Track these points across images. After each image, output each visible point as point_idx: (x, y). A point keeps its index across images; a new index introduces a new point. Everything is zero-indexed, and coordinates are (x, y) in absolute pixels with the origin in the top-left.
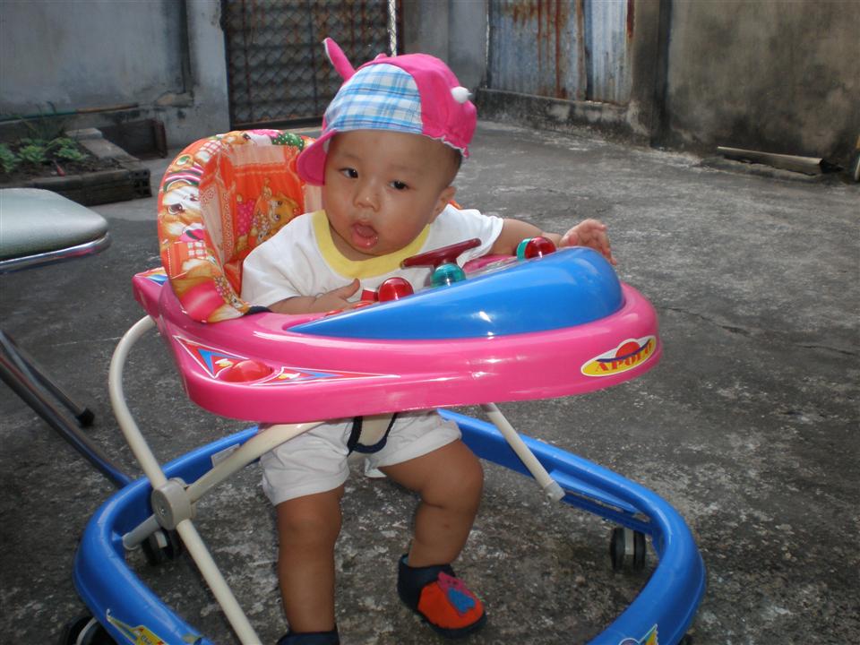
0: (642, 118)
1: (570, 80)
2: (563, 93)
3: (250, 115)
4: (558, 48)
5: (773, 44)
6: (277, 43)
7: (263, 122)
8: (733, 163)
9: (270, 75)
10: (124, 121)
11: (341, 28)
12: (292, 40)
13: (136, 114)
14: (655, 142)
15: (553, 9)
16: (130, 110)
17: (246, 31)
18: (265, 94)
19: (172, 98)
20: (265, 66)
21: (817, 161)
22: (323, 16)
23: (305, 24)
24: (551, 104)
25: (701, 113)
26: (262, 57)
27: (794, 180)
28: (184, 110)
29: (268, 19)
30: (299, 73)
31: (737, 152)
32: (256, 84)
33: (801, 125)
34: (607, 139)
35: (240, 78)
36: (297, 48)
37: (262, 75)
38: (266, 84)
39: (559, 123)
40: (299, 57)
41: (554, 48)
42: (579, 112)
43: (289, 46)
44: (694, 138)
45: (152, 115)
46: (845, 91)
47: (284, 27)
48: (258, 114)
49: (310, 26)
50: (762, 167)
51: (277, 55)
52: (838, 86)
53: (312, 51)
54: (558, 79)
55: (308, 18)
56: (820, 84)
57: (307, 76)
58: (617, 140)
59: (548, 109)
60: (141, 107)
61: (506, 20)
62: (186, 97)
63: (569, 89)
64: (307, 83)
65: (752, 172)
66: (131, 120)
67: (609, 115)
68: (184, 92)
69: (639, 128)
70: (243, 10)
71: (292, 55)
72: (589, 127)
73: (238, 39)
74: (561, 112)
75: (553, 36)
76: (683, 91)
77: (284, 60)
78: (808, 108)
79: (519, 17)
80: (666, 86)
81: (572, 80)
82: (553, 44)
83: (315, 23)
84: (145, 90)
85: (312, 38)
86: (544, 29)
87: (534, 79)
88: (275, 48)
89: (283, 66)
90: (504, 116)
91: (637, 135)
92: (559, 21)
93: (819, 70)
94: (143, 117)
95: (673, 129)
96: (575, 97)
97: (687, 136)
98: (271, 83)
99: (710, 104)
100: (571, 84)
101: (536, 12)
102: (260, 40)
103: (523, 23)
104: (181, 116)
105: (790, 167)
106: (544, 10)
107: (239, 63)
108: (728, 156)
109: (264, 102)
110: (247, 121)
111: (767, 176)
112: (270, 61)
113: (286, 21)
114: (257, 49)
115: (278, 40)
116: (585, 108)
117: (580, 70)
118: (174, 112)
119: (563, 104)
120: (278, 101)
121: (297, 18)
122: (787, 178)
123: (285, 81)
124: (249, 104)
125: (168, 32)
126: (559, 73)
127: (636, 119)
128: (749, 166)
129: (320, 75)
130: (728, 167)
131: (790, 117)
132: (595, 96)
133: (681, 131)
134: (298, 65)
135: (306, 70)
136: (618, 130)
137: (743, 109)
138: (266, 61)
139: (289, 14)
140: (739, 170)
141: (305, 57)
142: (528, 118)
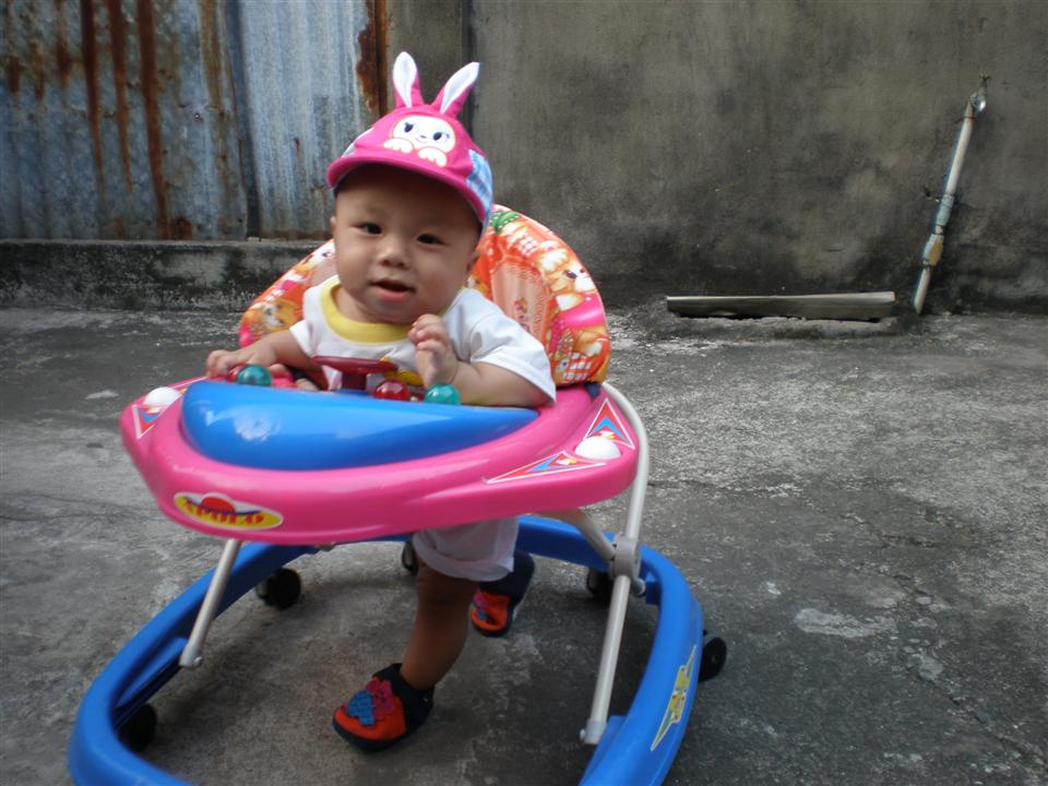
1: (198, 201)
2: (181, 228)
4: (154, 137)
15: (133, 57)
21: (886, 296)
33: (792, 236)
39: (199, 292)
41: (142, 139)
52: (866, 166)
54: (161, 200)
56: (829, 166)
59: (158, 265)
63: (196, 219)
75: (138, 116)
78: (807, 207)
79: (24, 81)
81: (204, 200)
86: (107, 101)
87: (85, 206)
90: (23, 292)
92: (151, 81)
93: (827, 144)
96: (215, 234)
100: (200, 210)
101: (77, 70)
103: (39, 93)
106: (104, 61)
126: (162, 188)
131: (768, 226)
142: (101, 290)
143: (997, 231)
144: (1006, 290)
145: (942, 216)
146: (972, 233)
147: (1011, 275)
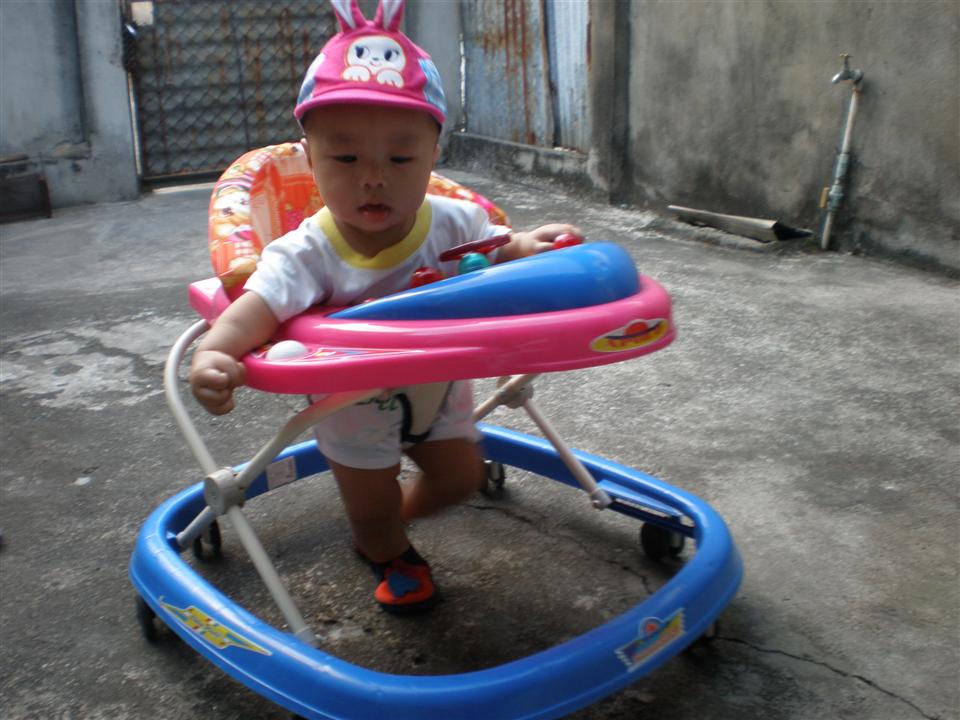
0: (602, 168)
1: (539, 123)
2: (532, 138)
3: (167, 166)
4: (526, 85)
5: (734, 76)
6: (197, 83)
7: (183, 173)
8: (681, 226)
9: (191, 120)
10: (9, 176)
11: (278, 64)
12: (215, 78)
13: (22, 168)
14: (616, 199)
15: (519, 37)
16: (15, 163)
17: (159, 70)
18: (183, 143)
19: (67, 148)
20: (183, 109)
21: (770, 224)
22: (254, 51)
23: (232, 60)
24: (518, 151)
25: (662, 162)
26: (179, 99)
27: (744, 248)
28: (80, 163)
29: (186, 56)
30: (226, 116)
31: (691, 213)
32: (174, 130)
33: (766, 177)
34: (569, 195)
35: (153, 124)
36: (224, 87)
37: (181, 120)
38: (186, 131)
39: (523, 175)
40: (226, 98)
41: (522, 85)
42: (543, 161)
43: (213, 86)
44: (658, 194)
45: (38, 169)
46: (812, 133)
47: (203, 65)
48: (176, 165)
49: (239, 62)
50: (710, 232)
51: (197, 97)
52: (803, 127)
53: (241, 91)
55: (234, 54)
56: (784, 125)
57: (236, 121)
58: (578, 196)
59: (514, 157)
60: (31, 160)
61: (478, 51)
62: (83, 147)
63: (538, 134)
64: (237, 128)
65: (699, 239)
66: (17, 175)
67: (570, 166)
68: (84, 141)
69: (599, 182)
70: (155, 46)
71: (216, 97)
72: (552, 180)
73: (149, 79)
74: (526, 161)
75: (520, 70)
76: (645, 135)
77: (207, 102)
78: (772, 156)
79: (490, 46)
80: (627, 130)
81: (541, 123)
82: (520, 79)
83: (244, 58)
84: (38, 139)
85: (241, 76)
86: (512, 61)
87: (507, 121)
88: (195, 88)
89: (207, 109)
90: (476, 164)
91: (597, 189)
92: (525, 53)
93: (783, 106)
94: (30, 171)
95: (637, 182)
96: (543, 143)
97: (650, 192)
98: (192, 129)
99: (673, 151)
100: (539, 128)
101: (504, 42)
102: (177, 80)
103: (493, 55)
104: (76, 169)
105: (743, 231)
106: (511, 38)
107: (152, 107)
108: (682, 217)
109: (185, 152)
110: (163, 173)
111: (714, 242)
112: (190, 104)
113: (208, 57)
114: (174, 90)
115: (197, 79)
116: (549, 156)
117: (548, 110)
118: (68, 164)
119: (528, 151)
120: (201, 150)
121: (222, 53)
122: (733, 246)
123: (210, 126)
124: (166, 154)
125: (63, 75)
126: (528, 113)
127: (596, 170)
128: (697, 231)
129: (253, 119)
130: (672, 231)
131: (754, 167)
132: (563, 142)
133: (644, 185)
134: (225, 107)
135: (235, 114)
136: (577, 183)
137: (705, 157)
138: (184, 103)
139: (211, 49)
140: (685, 235)
141: (233, 99)
142: (497, 168)
143: (881, 188)
144: (888, 241)
145: (839, 171)
146: (864, 188)
147: (892, 228)
